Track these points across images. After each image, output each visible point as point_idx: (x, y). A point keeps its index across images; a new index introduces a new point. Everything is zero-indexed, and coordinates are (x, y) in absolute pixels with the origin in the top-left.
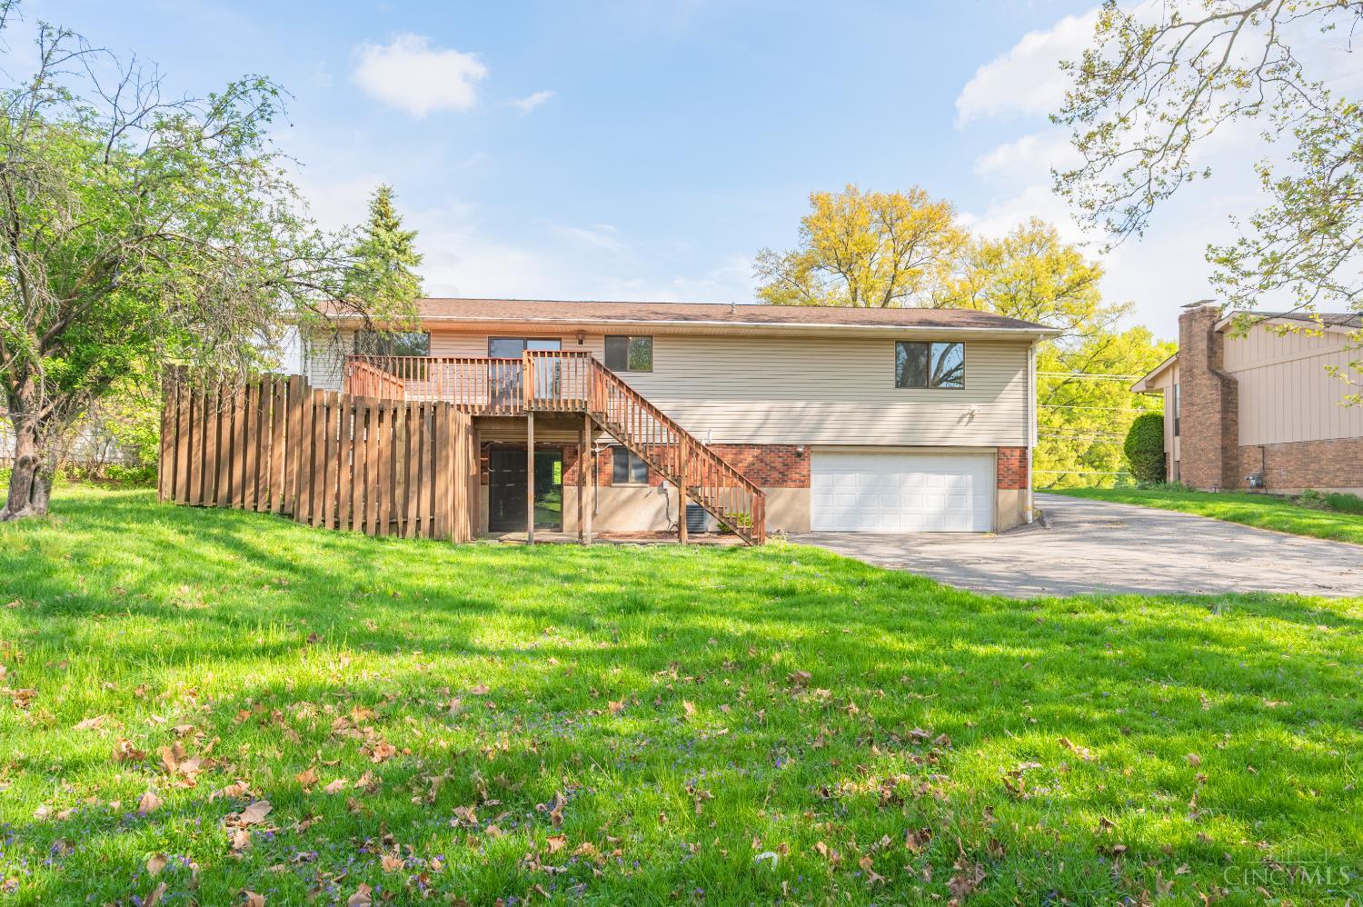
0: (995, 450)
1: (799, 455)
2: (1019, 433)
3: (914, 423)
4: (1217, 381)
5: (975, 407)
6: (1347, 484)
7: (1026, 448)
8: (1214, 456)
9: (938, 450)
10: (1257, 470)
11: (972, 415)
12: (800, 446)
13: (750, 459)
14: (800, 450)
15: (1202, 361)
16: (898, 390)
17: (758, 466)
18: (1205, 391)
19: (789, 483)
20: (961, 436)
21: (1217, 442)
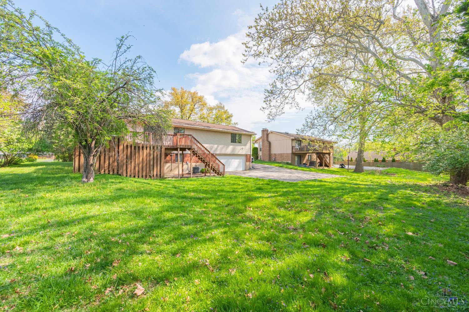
0: (246, 155)
2: (249, 152)
3: (233, 150)
4: (268, 142)
5: (243, 147)
6: (288, 160)
7: (251, 155)
8: (268, 155)
10: (274, 158)
15: (265, 139)
16: (231, 143)
18: (266, 144)
20: (241, 152)
21: (268, 153)
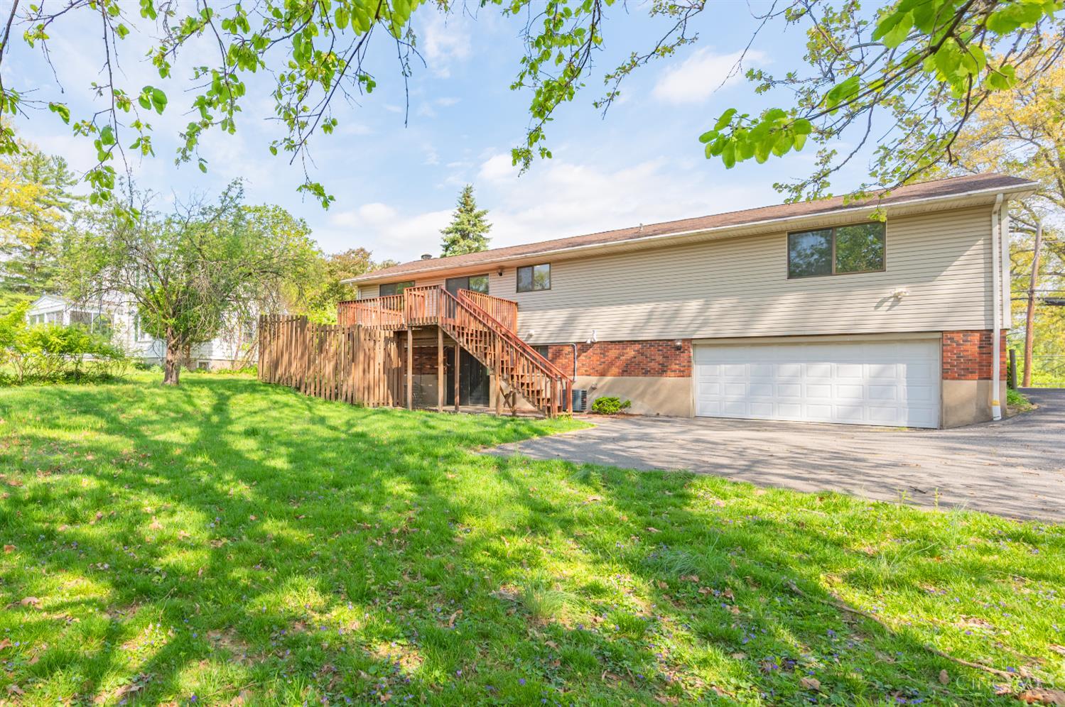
0: (939, 336)
1: (678, 348)
2: (979, 315)
3: (812, 312)
5: (900, 289)
7: (992, 331)
9: (848, 338)
11: (897, 299)
12: (678, 340)
13: (632, 353)
14: (679, 344)
16: (792, 281)
17: (640, 358)
19: (669, 373)
20: (879, 321)
